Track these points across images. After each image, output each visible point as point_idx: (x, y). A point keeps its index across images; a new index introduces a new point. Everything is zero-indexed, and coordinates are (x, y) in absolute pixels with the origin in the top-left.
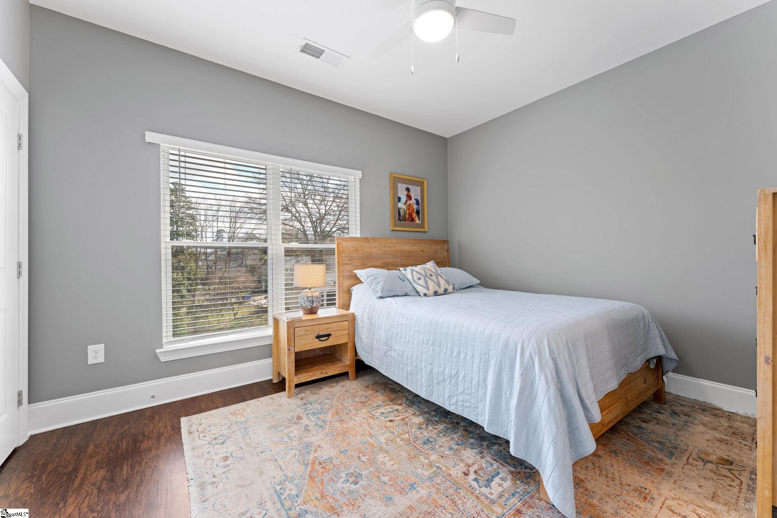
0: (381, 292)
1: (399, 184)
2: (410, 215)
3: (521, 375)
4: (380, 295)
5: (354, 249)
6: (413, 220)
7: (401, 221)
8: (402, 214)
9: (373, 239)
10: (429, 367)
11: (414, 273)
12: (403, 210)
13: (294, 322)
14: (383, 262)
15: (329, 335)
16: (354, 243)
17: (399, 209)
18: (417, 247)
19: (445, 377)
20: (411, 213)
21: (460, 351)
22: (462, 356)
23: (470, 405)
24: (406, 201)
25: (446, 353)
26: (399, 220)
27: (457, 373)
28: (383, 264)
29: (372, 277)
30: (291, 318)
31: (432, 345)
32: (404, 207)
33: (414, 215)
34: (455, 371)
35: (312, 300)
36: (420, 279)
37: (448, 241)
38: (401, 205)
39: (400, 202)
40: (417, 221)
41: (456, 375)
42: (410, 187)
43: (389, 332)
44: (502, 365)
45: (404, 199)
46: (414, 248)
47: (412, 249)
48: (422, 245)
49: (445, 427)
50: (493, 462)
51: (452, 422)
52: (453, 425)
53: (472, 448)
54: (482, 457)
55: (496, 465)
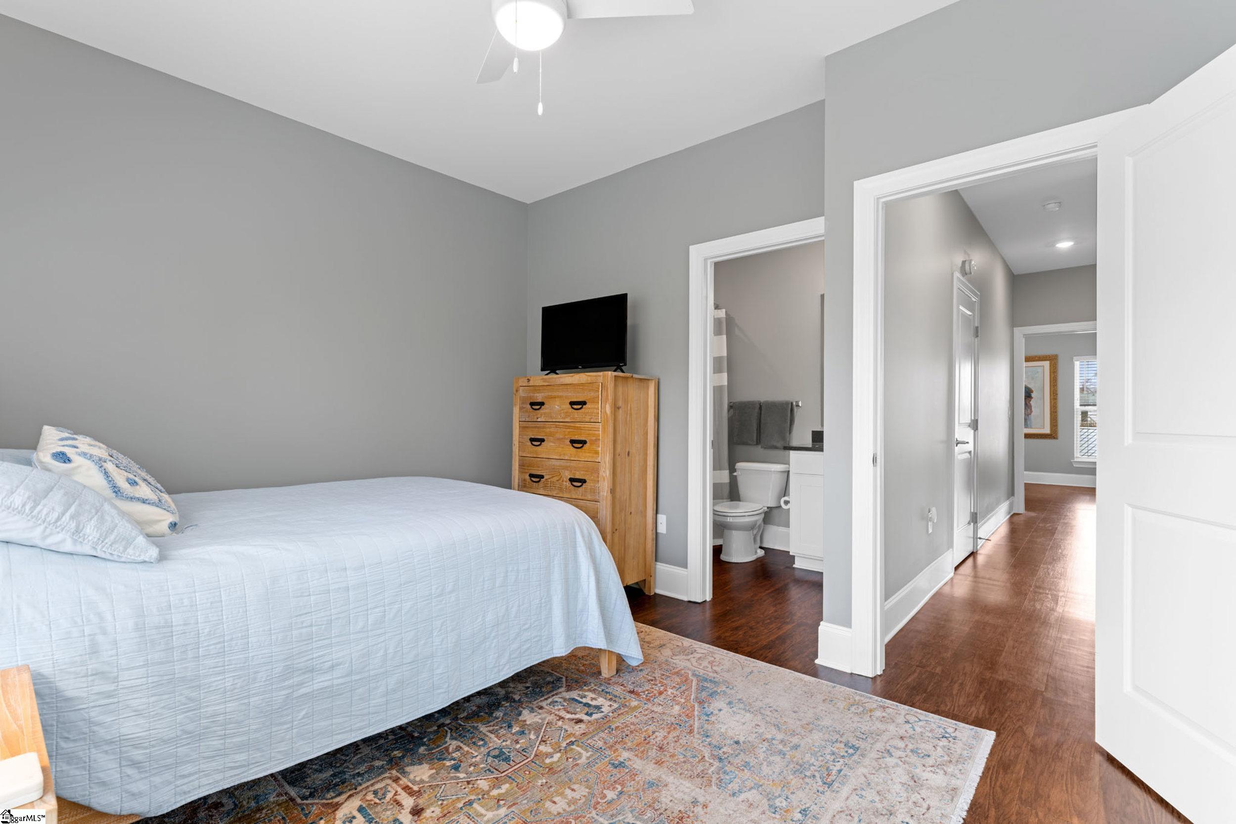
10: (452, 638)
11: (110, 467)
19: (486, 631)
22: (512, 577)
25: (482, 590)
27: (507, 609)
34: (504, 608)
36: (133, 483)
41: (505, 614)
43: (295, 633)
49: (452, 738)
50: (550, 700)
51: (436, 732)
52: (449, 731)
53: (520, 714)
54: (541, 708)
55: (556, 698)
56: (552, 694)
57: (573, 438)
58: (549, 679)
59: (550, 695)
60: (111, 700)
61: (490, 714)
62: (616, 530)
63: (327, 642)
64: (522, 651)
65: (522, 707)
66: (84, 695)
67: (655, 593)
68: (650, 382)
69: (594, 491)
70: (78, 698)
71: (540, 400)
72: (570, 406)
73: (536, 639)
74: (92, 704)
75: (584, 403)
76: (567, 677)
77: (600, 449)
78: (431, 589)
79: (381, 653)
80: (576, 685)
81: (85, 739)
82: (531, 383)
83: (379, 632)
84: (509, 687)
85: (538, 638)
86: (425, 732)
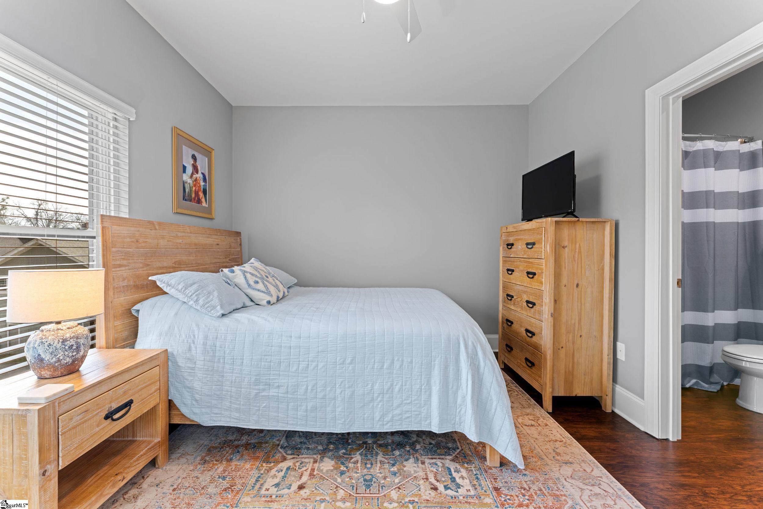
0: (222, 307)
1: (184, 146)
2: (197, 193)
3: (470, 365)
4: (222, 312)
5: (133, 240)
6: (199, 201)
7: (186, 200)
8: (187, 190)
9: (160, 224)
10: (348, 392)
11: (248, 275)
12: (189, 185)
13: (57, 404)
14: (174, 261)
15: (129, 404)
16: (132, 229)
17: (184, 183)
18: (212, 240)
19: (374, 395)
20: (198, 192)
21: (393, 360)
22: (397, 365)
23: (410, 415)
24: (192, 174)
25: (373, 368)
26: (183, 199)
27: (392, 385)
28: (175, 263)
29: (195, 287)
30: (47, 398)
31: (351, 363)
32: (189, 181)
33: (201, 195)
34: (389, 384)
35: (77, 343)
36: (257, 282)
37: (240, 233)
38: (186, 177)
39: (185, 173)
40: (204, 204)
41: (390, 388)
42: (197, 154)
43: (262, 363)
44: (447, 361)
45: (189, 170)
46: (209, 241)
47: (208, 241)
48: (215, 237)
49: (361, 454)
50: (434, 461)
51: (359, 445)
52: (364, 448)
53: (407, 460)
54: (423, 463)
55: (439, 462)
56: (440, 457)
57: (529, 271)
58: (450, 445)
59: (438, 457)
60: (192, 371)
61: (393, 450)
62: (562, 347)
63: (277, 372)
64: (404, 417)
65: (413, 456)
66: (184, 366)
67: (613, 411)
68: (606, 224)
69: (540, 313)
70: (182, 367)
71: (511, 242)
72: (525, 246)
73: (416, 413)
74: (185, 371)
75: (534, 244)
76: (462, 450)
77: (544, 280)
78: (337, 359)
79: (304, 387)
80: (462, 459)
81: (181, 383)
82: (508, 230)
83: (304, 375)
84: (421, 437)
85: (418, 413)
86: (355, 442)
